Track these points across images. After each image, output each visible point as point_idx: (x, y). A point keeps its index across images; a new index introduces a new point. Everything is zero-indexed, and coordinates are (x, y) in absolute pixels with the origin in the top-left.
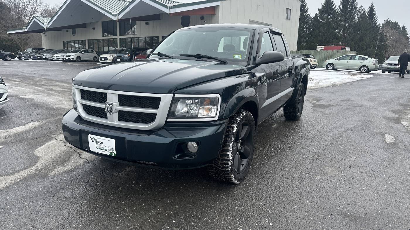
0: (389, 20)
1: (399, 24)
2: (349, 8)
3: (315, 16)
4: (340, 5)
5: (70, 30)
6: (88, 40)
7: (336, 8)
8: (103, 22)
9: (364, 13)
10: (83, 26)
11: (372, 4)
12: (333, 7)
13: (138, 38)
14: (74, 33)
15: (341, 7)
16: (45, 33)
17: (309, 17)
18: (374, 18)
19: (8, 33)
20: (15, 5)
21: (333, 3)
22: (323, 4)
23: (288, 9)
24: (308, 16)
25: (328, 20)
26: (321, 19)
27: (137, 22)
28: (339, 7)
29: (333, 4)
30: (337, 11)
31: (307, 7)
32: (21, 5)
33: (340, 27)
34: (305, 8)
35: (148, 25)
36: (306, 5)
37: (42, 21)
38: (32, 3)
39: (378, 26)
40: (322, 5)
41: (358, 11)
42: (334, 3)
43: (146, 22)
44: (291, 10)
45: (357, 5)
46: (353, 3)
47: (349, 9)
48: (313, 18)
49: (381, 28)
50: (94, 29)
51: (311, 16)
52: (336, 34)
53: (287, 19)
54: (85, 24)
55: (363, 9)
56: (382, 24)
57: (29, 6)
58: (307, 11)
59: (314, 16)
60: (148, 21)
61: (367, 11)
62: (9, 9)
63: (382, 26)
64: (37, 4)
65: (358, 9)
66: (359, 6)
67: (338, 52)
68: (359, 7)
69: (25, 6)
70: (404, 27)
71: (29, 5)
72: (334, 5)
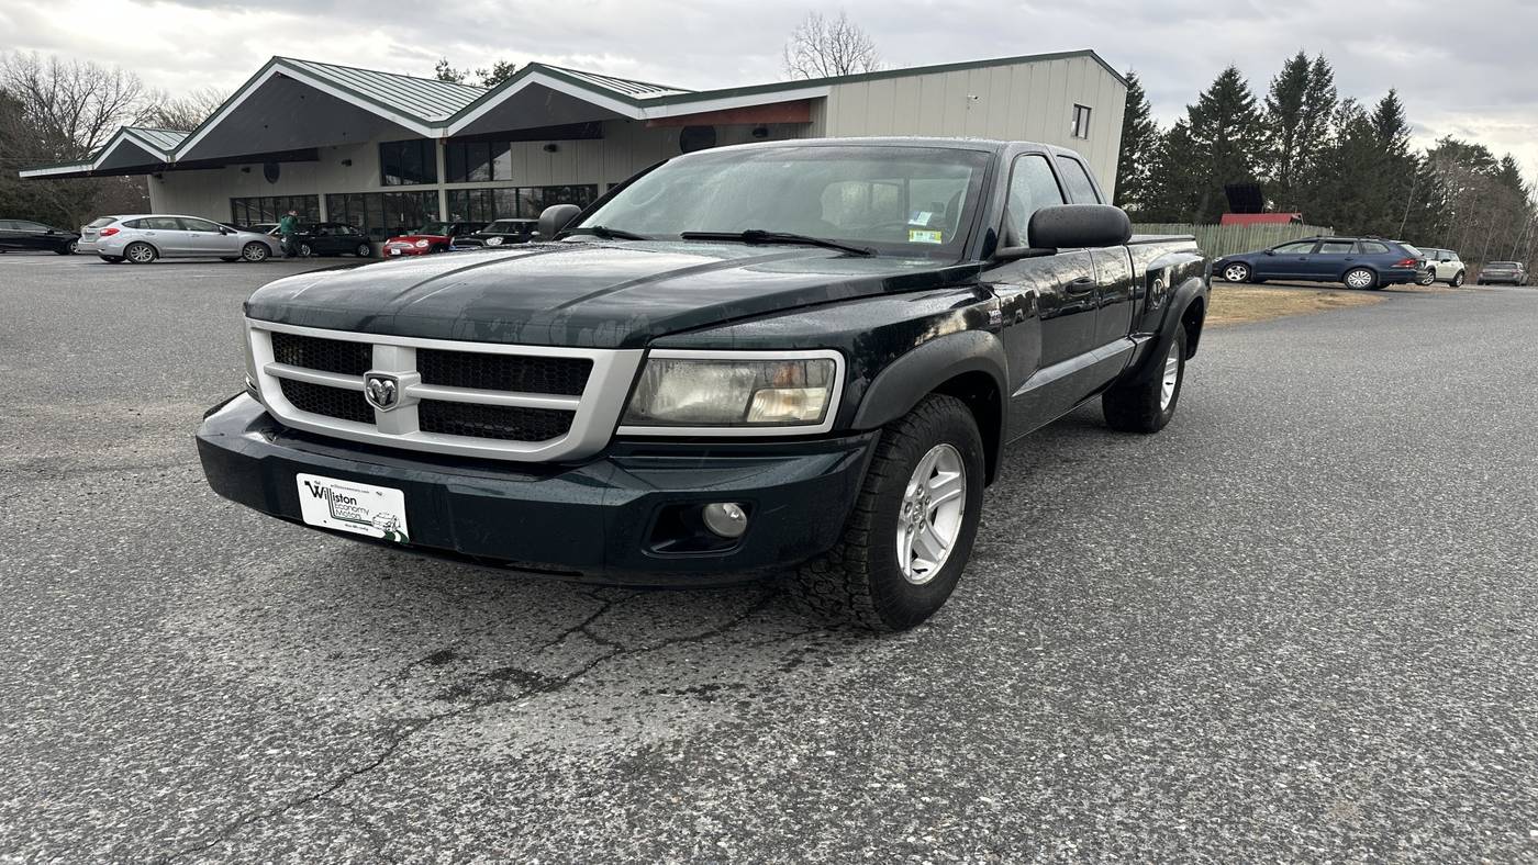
0: (1452, 139)
1: (1489, 151)
2: (1307, 103)
3: (1174, 126)
4: (1270, 95)
5: (259, 169)
6: (328, 196)
7: (1256, 105)
8: (382, 146)
9: (1361, 120)
10: (309, 155)
11: (1392, 94)
12: (1244, 102)
13: (517, 191)
14: (272, 175)
15: (1275, 101)
16: (160, 177)
17: (1153, 129)
18: (1400, 134)
19: (23, 174)
20: (37, 93)
21: (1243, 90)
22: (1206, 94)
23: (1079, 107)
24: (1148, 128)
25: (1223, 138)
26: (1198, 135)
27: (512, 143)
28: (1267, 100)
29: (1243, 93)
30: (1257, 113)
31: (1143, 101)
32: (61, 95)
33: (1269, 158)
34: (1138, 104)
35: (554, 154)
36: (1141, 95)
37: (153, 142)
38: (101, 90)
39: (1412, 156)
40: (1202, 95)
41: (1337, 112)
42: (1246, 91)
43: (548, 143)
44: (1092, 112)
45: (1334, 95)
46: (1321, 89)
47: (1304, 108)
48: (1166, 132)
49: (1422, 161)
50: (349, 163)
51: (1159, 128)
52: (1254, 177)
53: (1077, 135)
54: (315, 150)
55: (1358, 106)
56: (1430, 152)
57: (91, 98)
58: (1144, 112)
59: (1170, 127)
60: (553, 142)
61: (1372, 114)
62: (19, 106)
63: (1427, 155)
64: (121, 93)
65: (1339, 107)
66: (1340, 98)
67: (1266, 230)
68: (1342, 101)
69: (76, 98)
70: (1507, 160)
71: (92, 95)
72: (1246, 96)
